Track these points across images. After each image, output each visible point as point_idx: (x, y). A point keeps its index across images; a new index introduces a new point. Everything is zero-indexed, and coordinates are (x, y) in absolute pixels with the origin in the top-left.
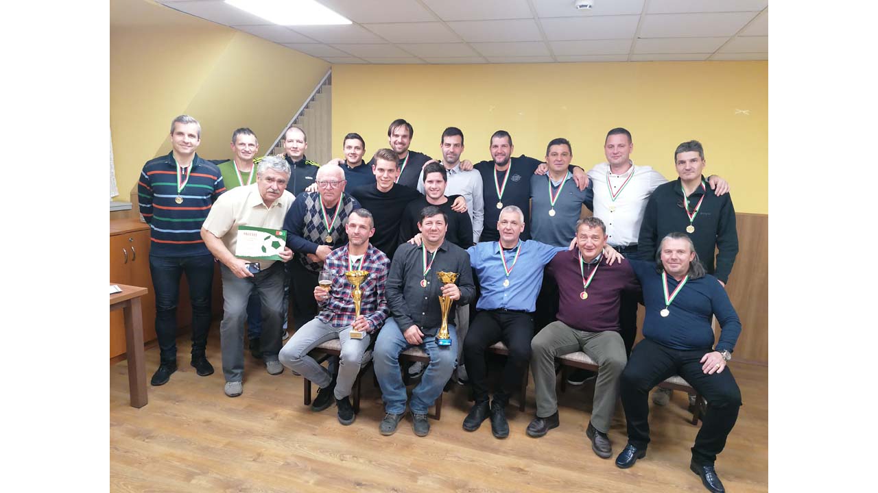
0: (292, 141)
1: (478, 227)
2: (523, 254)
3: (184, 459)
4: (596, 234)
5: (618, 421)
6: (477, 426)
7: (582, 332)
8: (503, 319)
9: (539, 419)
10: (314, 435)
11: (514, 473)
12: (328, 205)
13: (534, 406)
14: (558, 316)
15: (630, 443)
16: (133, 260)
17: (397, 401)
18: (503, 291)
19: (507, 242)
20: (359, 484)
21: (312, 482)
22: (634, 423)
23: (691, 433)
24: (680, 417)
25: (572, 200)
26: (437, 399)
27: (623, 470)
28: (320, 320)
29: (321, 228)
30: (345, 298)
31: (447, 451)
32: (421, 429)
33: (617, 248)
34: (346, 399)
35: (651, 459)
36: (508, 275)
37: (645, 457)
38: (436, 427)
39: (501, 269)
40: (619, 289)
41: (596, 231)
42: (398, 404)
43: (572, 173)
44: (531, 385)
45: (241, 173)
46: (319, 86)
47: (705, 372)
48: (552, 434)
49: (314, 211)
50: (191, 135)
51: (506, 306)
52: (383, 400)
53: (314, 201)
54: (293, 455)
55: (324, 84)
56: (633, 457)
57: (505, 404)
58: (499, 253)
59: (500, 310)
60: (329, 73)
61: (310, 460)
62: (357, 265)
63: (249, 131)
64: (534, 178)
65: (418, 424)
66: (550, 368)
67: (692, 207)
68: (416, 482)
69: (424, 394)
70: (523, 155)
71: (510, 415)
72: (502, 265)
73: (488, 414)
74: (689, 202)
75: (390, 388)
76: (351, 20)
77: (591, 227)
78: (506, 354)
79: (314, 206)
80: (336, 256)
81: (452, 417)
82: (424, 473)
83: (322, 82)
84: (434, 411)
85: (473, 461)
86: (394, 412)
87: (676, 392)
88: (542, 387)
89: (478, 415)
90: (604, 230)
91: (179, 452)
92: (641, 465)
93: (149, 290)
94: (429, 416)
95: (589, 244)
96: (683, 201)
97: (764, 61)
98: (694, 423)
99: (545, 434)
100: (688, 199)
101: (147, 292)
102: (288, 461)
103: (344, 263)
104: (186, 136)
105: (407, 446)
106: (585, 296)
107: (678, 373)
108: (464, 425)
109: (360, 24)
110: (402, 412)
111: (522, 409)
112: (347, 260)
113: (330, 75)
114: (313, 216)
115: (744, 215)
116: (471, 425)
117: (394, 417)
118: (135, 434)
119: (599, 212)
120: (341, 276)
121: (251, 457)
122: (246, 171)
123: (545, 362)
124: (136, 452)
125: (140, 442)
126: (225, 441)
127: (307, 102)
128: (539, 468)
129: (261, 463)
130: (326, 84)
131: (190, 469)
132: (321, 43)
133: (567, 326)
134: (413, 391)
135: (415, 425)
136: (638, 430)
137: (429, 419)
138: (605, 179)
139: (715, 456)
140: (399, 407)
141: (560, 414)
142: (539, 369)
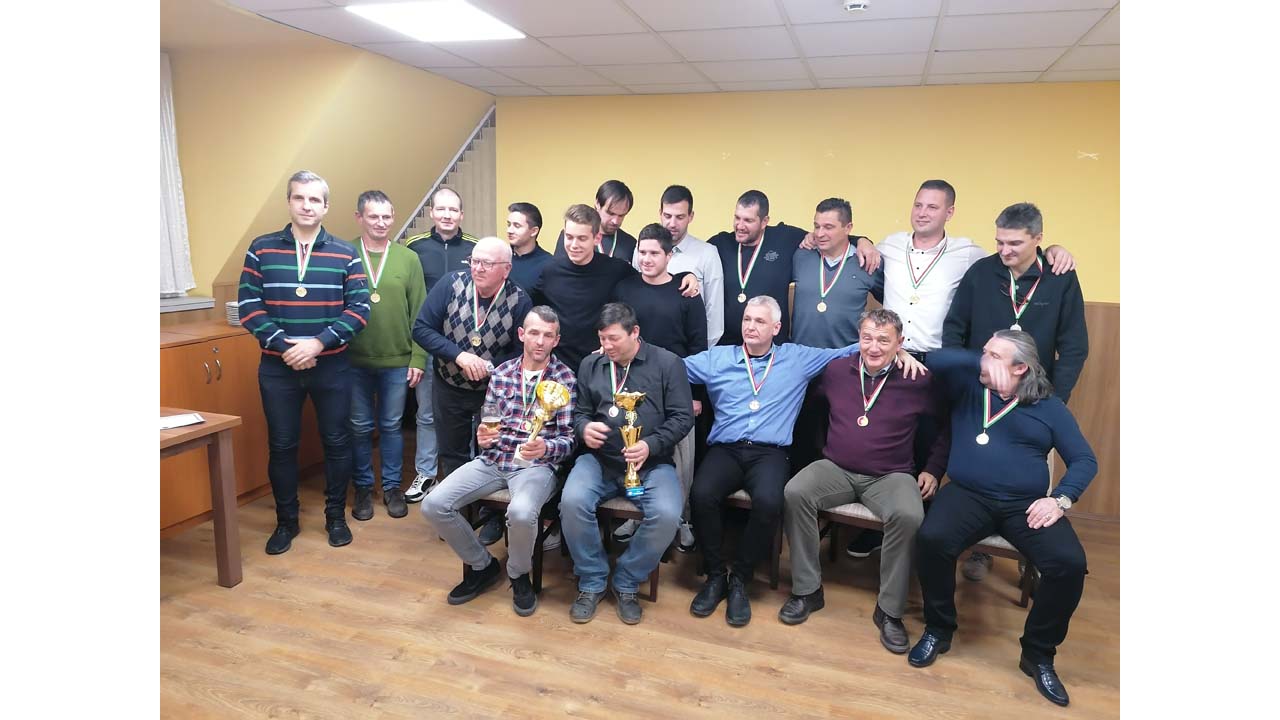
0: (443, 209)
2: (779, 362)
3: (296, 658)
4: (884, 335)
5: (912, 603)
6: (711, 610)
7: (859, 475)
8: (747, 456)
9: (797, 598)
10: (478, 623)
11: (764, 674)
13: (789, 582)
14: (825, 452)
15: (928, 631)
16: (218, 379)
17: (594, 574)
18: (748, 416)
20: (543, 691)
21: (476, 687)
22: (936, 603)
23: (1017, 620)
24: (1002, 596)
25: (854, 288)
26: (652, 572)
27: (920, 669)
31: (668, 645)
32: (630, 614)
33: (918, 356)
34: (525, 577)
35: (958, 654)
36: (756, 393)
37: (949, 652)
38: (651, 612)
39: (746, 385)
40: (916, 414)
41: (887, 330)
42: (596, 579)
43: (856, 246)
46: (478, 128)
47: (1030, 526)
48: (814, 619)
50: (314, 199)
51: (751, 437)
52: (575, 573)
54: (449, 651)
55: (485, 125)
56: (933, 652)
58: (743, 361)
59: (742, 443)
60: (492, 109)
61: (472, 658)
63: (383, 197)
64: (798, 254)
65: (625, 607)
66: (812, 526)
67: (1021, 296)
68: (624, 687)
69: (634, 565)
70: (782, 223)
71: (755, 593)
72: (748, 379)
74: (1018, 287)
75: (585, 555)
76: (526, 33)
77: (878, 325)
78: (748, 507)
80: (506, 371)
81: (675, 599)
82: (636, 676)
83: (482, 124)
84: (647, 590)
85: (704, 658)
86: (591, 589)
87: (997, 559)
89: (712, 593)
91: (287, 648)
92: (944, 663)
93: (243, 419)
94: (640, 595)
95: (874, 349)
96: (1009, 286)
98: (1022, 605)
99: (805, 620)
100: (1016, 283)
101: (240, 423)
102: (443, 659)
103: (515, 381)
104: (307, 200)
105: (611, 637)
106: (864, 421)
107: (998, 531)
108: (693, 608)
109: (537, 39)
110: (602, 589)
111: (774, 587)
112: (519, 376)
113: (494, 111)
114: (460, 306)
116: (700, 609)
117: (591, 598)
118: (228, 623)
120: (510, 399)
121: (391, 654)
122: (378, 251)
123: (804, 516)
124: (228, 647)
125: (234, 634)
126: (353, 631)
127: (460, 152)
128: (798, 668)
129: (403, 661)
130: (486, 126)
131: (304, 671)
132: (481, 66)
133: (837, 467)
134: (618, 560)
135: (621, 609)
136: (939, 612)
137: (640, 600)
138: (902, 256)
139: (1054, 648)
140: (597, 583)
141: (825, 592)
142: (796, 527)
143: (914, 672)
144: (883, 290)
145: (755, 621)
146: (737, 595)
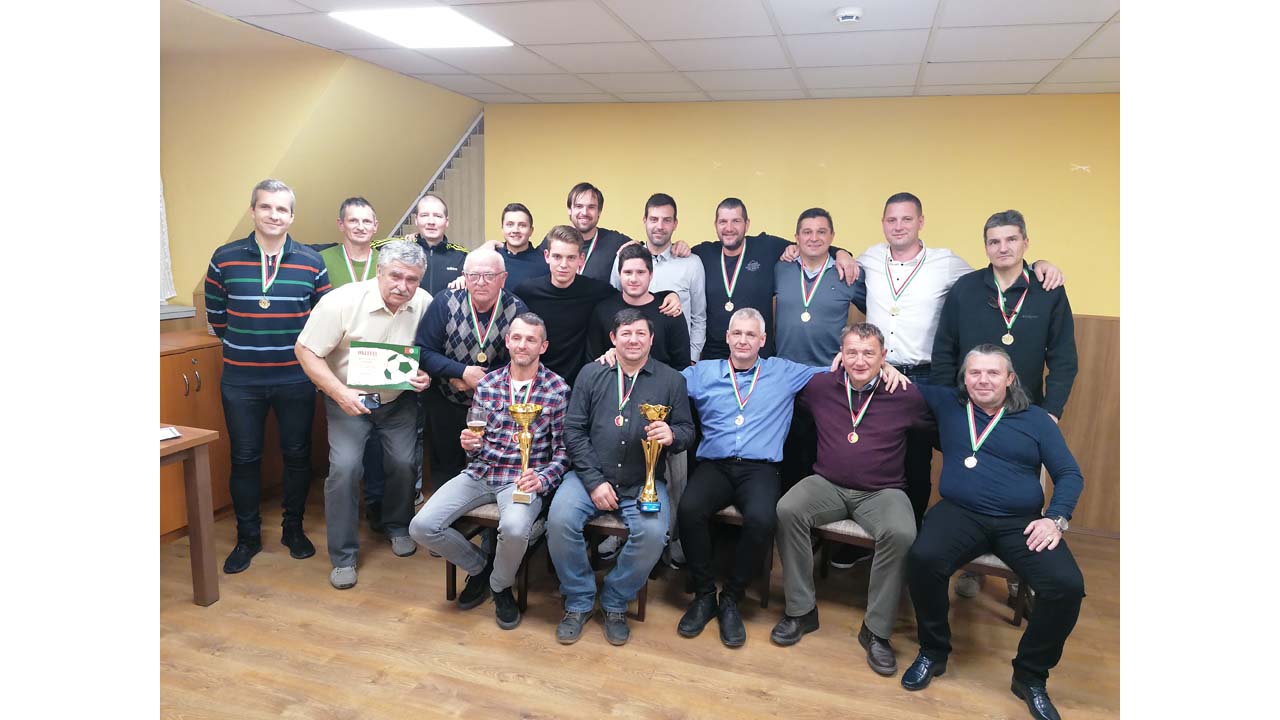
0: (426, 215)
1: (698, 338)
2: (764, 377)
3: (271, 681)
4: (869, 349)
5: (904, 621)
6: (699, 630)
7: (851, 491)
8: (735, 474)
9: (789, 619)
10: (461, 644)
11: (753, 698)
12: (481, 308)
13: (781, 599)
14: (815, 468)
15: (922, 653)
16: (197, 390)
17: (581, 594)
18: (734, 432)
19: (741, 360)
20: (527, 716)
21: (458, 712)
22: (930, 624)
23: (1012, 638)
24: (995, 614)
25: (835, 299)
26: (640, 591)
27: (913, 692)
28: (470, 475)
29: (471, 341)
30: (504, 443)
31: (655, 667)
32: (617, 634)
33: (900, 368)
34: (507, 591)
35: (952, 676)
36: (742, 408)
37: (944, 675)
38: (638, 632)
39: (732, 400)
40: (906, 427)
41: (868, 343)
42: (584, 598)
43: (835, 258)
44: (777, 569)
45: (354, 263)
46: (466, 135)
47: (1031, 548)
48: (809, 641)
49: (460, 318)
50: (281, 209)
51: (740, 454)
52: (562, 591)
53: (461, 302)
54: (430, 674)
55: (474, 132)
56: (927, 674)
57: (739, 597)
58: (728, 375)
59: (731, 460)
60: (480, 116)
61: (451, 680)
62: (522, 395)
63: (364, 202)
64: (779, 267)
65: (612, 627)
66: (805, 544)
67: (1010, 306)
68: (609, 712)
69: (620, 583)
70: (764, 233)
71: (747, 613)
72: (734, 393)
73: (715, 612)
74: (1005, 300)
75: (571, 574)
76: (512, 41)
77: (862, 337)
78: (741, 524)
79: (460, 310)
80: (492, 381)
81: (662, 617)
82: (622, 700)
83: (470, 130)
84: (635, 608)
85: (693, 681)
86: (577, 609)
87: (990, 577)
88: (794, 572)
89: (700, 614)
90: (882, 341)
91: (264, 671)
92: (940, 687)
94: (628, 615)
95: (860, 363)
96: (997, 298)
97: (1115, 94)
98: (1016, 623)
99: (798, 640)
100: (1004, 295)
101: (217, 438)
102: (425, 683)
103: (503, 392)
104: (274, 209)
105: (597, 659)
106: (854, 438)
107: (992, 550)
108: (680, 628)
109: (524, 47)
110: (588, 609)
111: (764, 605)
112: (507, 388)
113: (483, 118)
114: (458, 324)
115: (1085, 319)
116: (689, 628)
117: (578, 618)
118: (203, 645)
119: (874, 316)
120: (499, 411)
121: (370, 677)
122: (361, 259)
123: (798, 535)
124: (202, 670)
125: (208, 656)
126: (332, 653)
127: (449, 159)
128: (790, 691)
129: (383, 685)
130: (476, 133)
131: (281, 695)
132: (468, 74)
133: (828, 483)
134: (605, 578)
135: (608, 629)
136: (933, 633)
137: (628, 620)
138: (883, 268)
139: (1047, 671)
140: (584, 602)
141: (820, 611)
142: (788, 545)
143: (907, 694)
144: (865, 301)
145: (749, 642)
146: (730, 615)
